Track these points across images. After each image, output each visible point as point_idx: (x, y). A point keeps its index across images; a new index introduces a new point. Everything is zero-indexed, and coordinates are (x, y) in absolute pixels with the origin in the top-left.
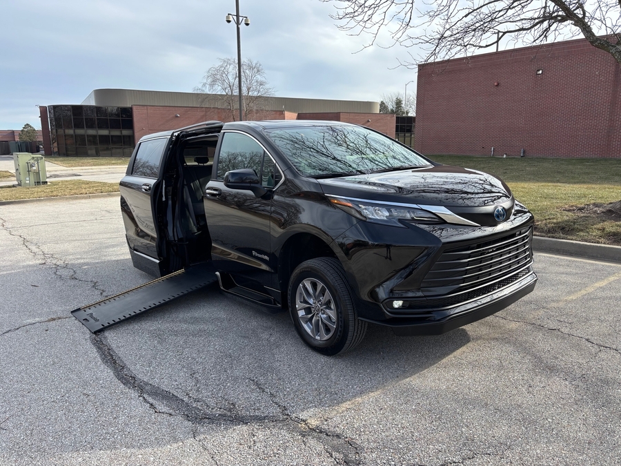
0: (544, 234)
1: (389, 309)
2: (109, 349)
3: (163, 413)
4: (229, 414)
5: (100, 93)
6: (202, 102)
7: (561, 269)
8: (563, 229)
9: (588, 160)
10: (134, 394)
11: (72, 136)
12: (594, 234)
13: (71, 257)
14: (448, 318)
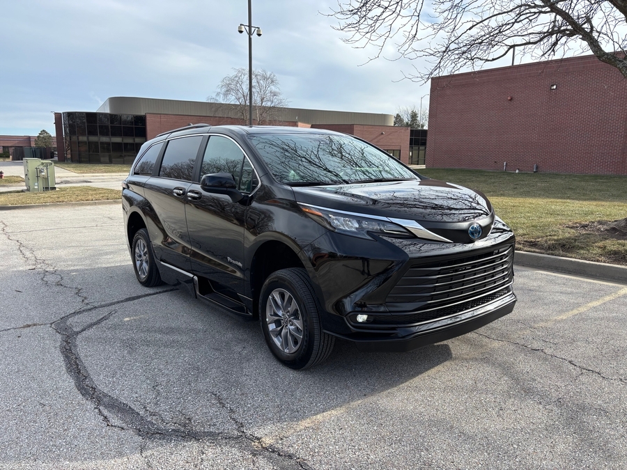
0: (543, 251)
1: (352, 323)
2: (76, 358)
3: (115, 426)
4: (183, 429)
5: (115, 101)
6: (216, 111)
7: (557, 288)
8: (563, 246)
9: (602, 177)
10: (90, 405)
11: (85, 143)
12: (594, 252)
13: (62, 263)
14: (413, 336)
